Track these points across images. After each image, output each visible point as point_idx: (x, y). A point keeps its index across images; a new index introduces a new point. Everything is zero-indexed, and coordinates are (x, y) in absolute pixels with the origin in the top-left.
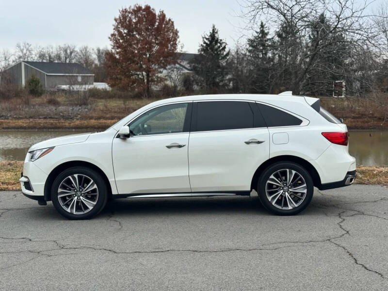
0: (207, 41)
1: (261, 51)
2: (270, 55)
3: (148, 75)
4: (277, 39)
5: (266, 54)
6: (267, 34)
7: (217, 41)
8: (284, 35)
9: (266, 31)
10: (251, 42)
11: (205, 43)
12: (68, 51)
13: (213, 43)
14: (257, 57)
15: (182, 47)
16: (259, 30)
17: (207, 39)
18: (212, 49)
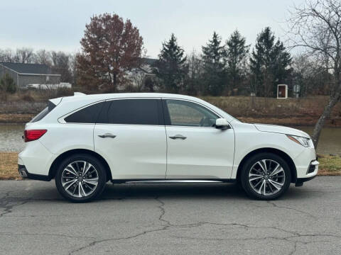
0: (167, 48)
1: (214, 57)
2: (221, 60)
3: (115, 77)
4: (228, 47)
5: (218, 60)
6: (219, 43)
7: (175, 48)
8: (233, 44)
9: (218, 41)
10: (205, 50)
11: (165, 49)
12: (27, 54)
13: (171, 49)
14: (211, 63)
15: (145, 53)
16: (212, 40)
17: (166, 46)
18: (171, 54)
